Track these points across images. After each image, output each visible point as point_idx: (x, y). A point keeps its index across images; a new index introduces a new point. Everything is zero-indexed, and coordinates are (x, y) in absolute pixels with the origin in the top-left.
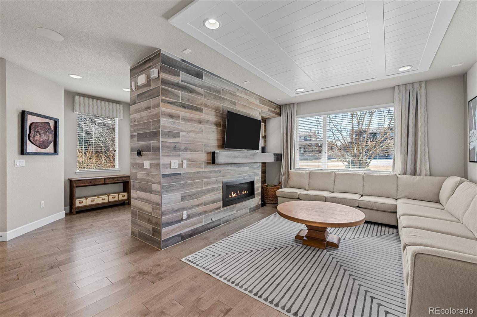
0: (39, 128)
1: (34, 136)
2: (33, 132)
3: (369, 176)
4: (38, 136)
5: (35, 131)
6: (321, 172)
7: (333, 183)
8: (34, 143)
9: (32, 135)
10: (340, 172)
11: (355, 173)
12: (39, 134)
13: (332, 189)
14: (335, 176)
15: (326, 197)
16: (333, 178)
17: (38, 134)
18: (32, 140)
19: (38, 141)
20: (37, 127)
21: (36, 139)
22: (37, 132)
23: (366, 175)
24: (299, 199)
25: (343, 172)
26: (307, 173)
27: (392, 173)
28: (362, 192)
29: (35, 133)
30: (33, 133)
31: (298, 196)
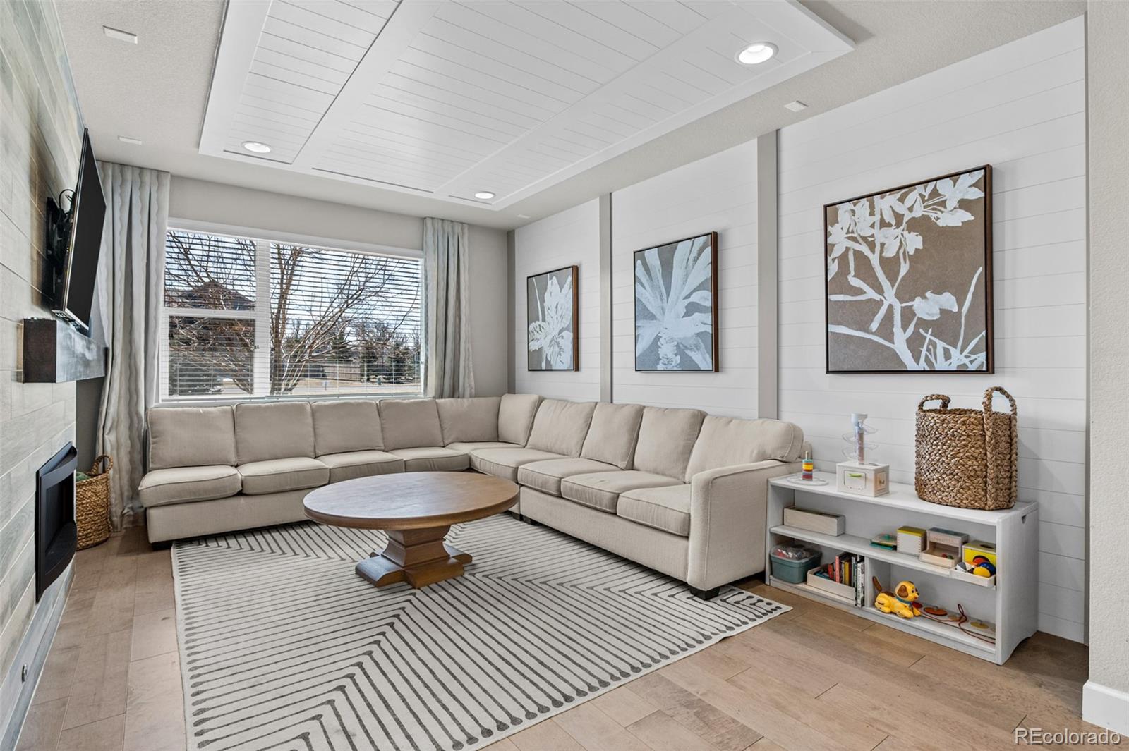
3: (390, 405)
6: (272, 404)
7: (312, 434)
10: (322, 400)
11: (360, 401)
13: (312, 449)
14: (313, 413)
15: (330, 469)
16: (310, 420)
23: (384, 403)
24: (241, 494)
25: (329, 400)
26: (225, 412)
27: (422, 396)
28: (382, 445)
31: (240, 485)
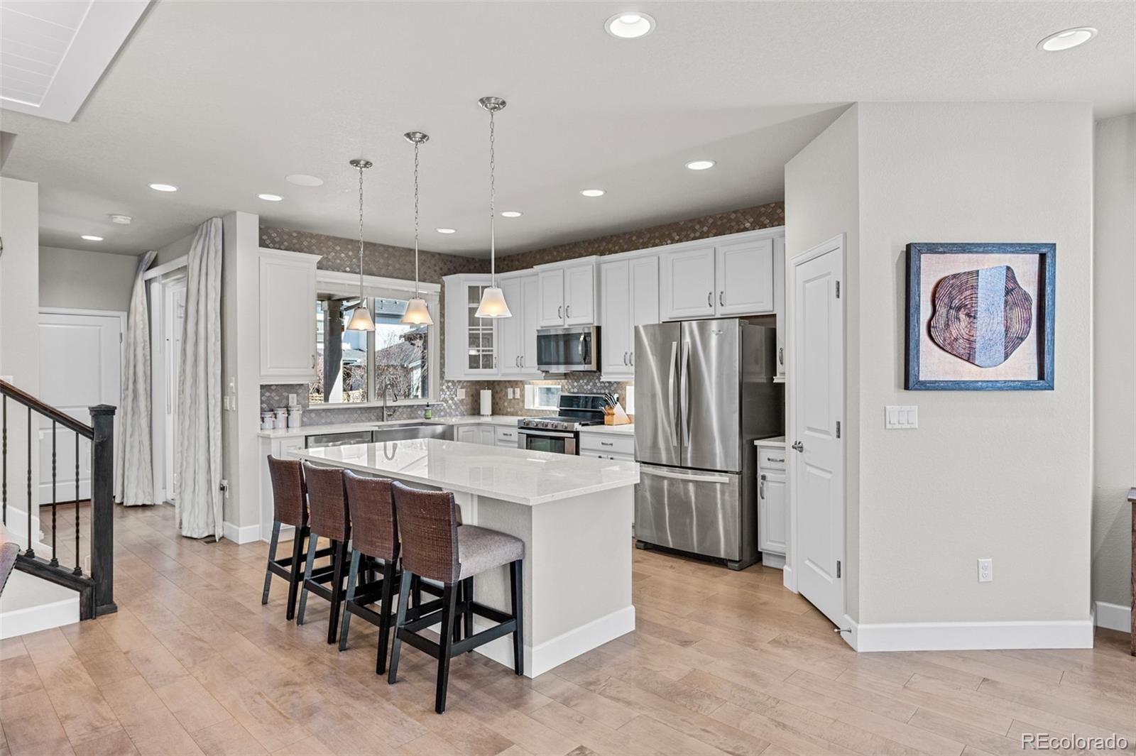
0: (968, 293)
1: (947, 325)
2: (942, 310)
4: (963, 324)
5: (951, 308)
8: (948, 348)
9: (940, 322)
12: (968, 315)
17: (962, 316)
18: (940, 341)
19: (961, 341)
20: (961, 292)
21: (955, 335)
22: (958, 309)
29: (953, 312)
30: (944, 315)
